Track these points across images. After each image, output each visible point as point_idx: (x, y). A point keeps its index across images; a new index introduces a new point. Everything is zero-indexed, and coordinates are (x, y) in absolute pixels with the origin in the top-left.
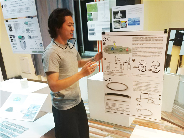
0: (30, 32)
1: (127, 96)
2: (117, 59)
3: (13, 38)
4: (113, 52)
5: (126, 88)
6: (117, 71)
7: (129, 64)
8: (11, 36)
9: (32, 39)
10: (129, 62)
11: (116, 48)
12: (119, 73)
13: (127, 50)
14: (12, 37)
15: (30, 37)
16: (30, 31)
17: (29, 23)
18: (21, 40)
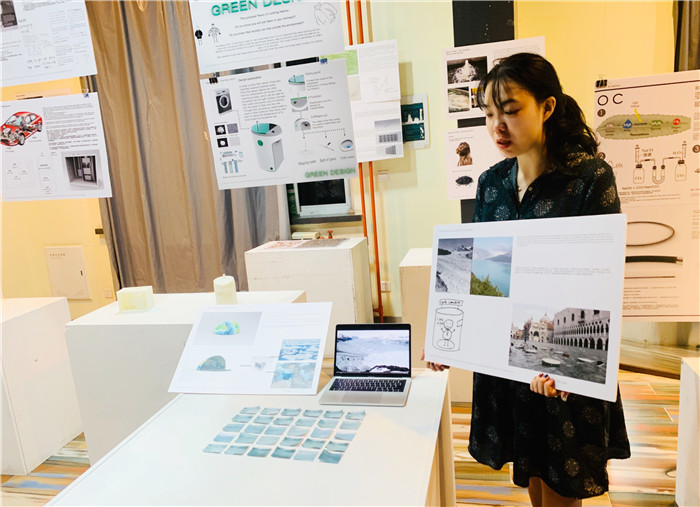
0: (307, 109)
1: (672, 260)
2: (641, 153)
3: (227, 136)
4: (628, 133)
5: (668, 233)
6: (641, 187)
7: (681, 162)
8: (221, 130)
9: (312, 129)
10: (680, 155)
11: (640, 121)
12: (647, 192)
13: (676, 124)
14: (224, 133)
15: (306, 125)
16: (308, 104)
17: (306, 79)
18: (262, 138)
